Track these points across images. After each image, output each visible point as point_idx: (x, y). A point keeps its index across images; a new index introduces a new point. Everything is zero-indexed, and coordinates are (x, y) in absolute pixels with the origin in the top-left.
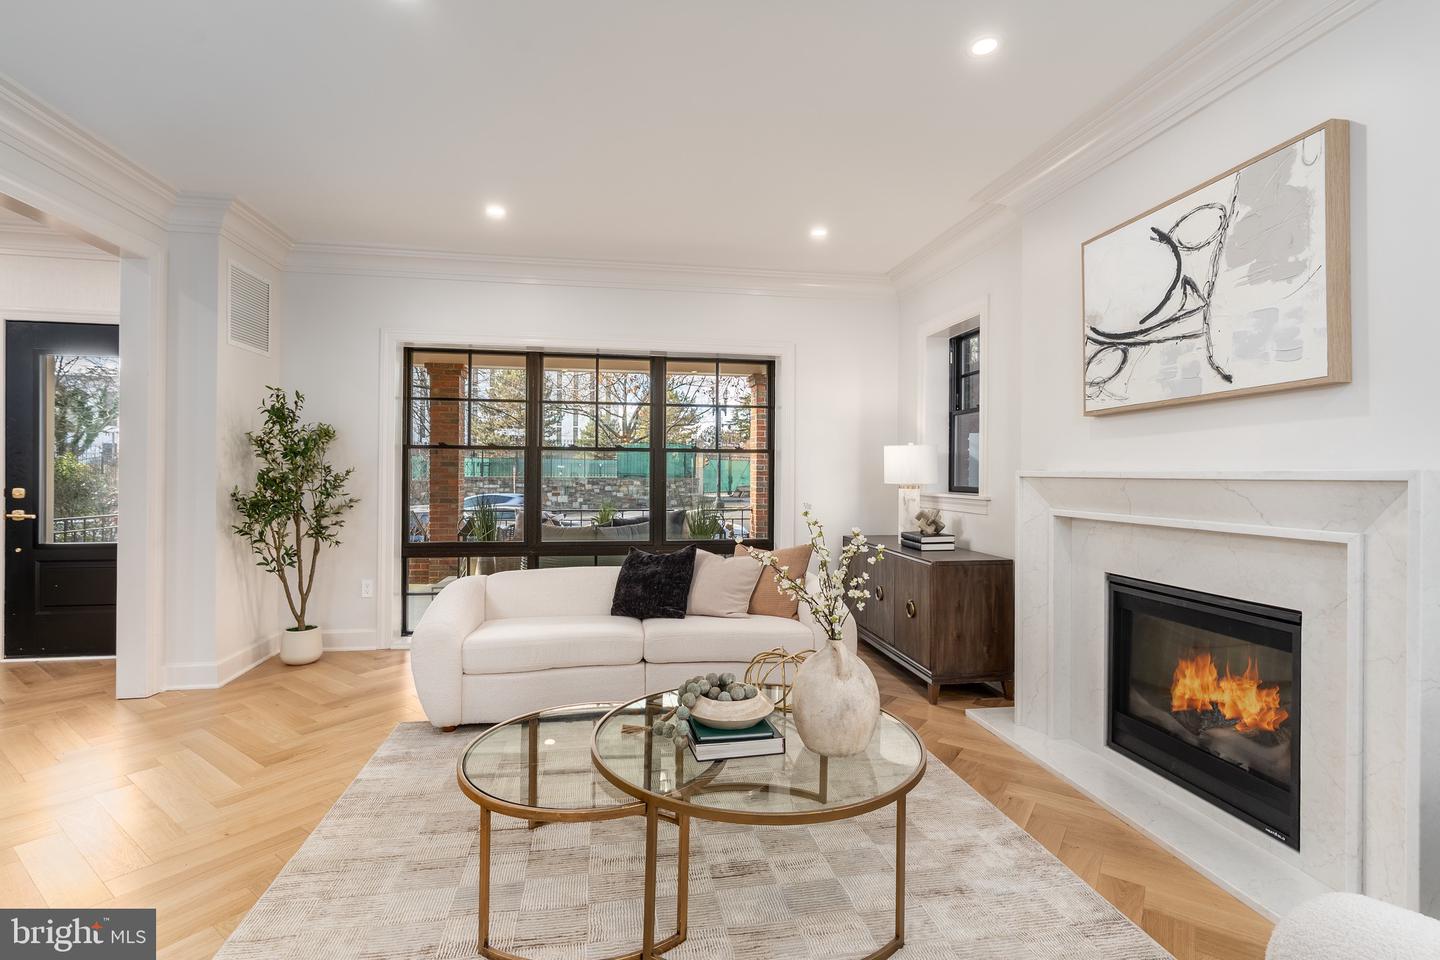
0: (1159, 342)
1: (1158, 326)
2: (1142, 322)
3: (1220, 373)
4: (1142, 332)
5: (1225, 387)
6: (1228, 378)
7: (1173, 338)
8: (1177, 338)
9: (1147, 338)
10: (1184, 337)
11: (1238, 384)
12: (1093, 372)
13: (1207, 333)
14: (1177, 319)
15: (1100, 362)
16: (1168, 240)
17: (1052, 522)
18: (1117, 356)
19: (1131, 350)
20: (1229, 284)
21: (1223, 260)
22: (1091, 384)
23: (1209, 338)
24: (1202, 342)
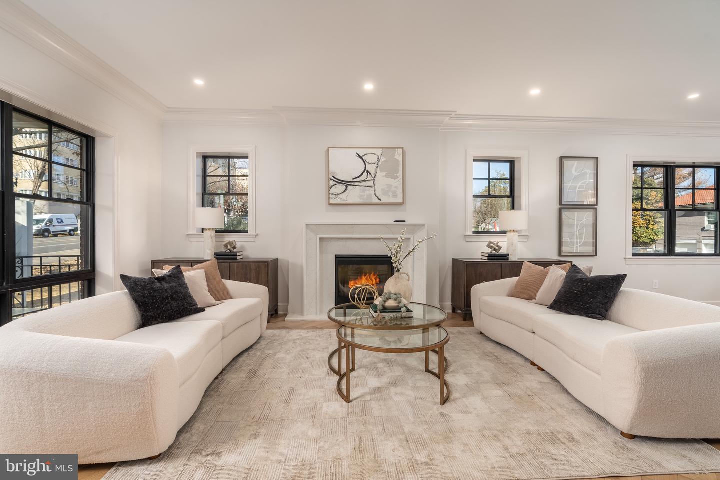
0: (359, 186)
1: (359, 182)
2: (354, 179)
3: (378, 198)
4: (354, 182)
5: (379, 202)
6: (380, 200)
8: (365, 186)
9: (355, 184)
10: (367, 187)
11: (382, 202)
12: (333, 191)
13: (375, 187)
14: (366, 181)
15: (336, 188)
16: (362, 159)
17: (319, 240)
18: (343, 188)
19: (349, 187)
20: (381, 176)
21: (378, 169)
22: (332, 194)
23: (375, 189)
24: (373, 189)
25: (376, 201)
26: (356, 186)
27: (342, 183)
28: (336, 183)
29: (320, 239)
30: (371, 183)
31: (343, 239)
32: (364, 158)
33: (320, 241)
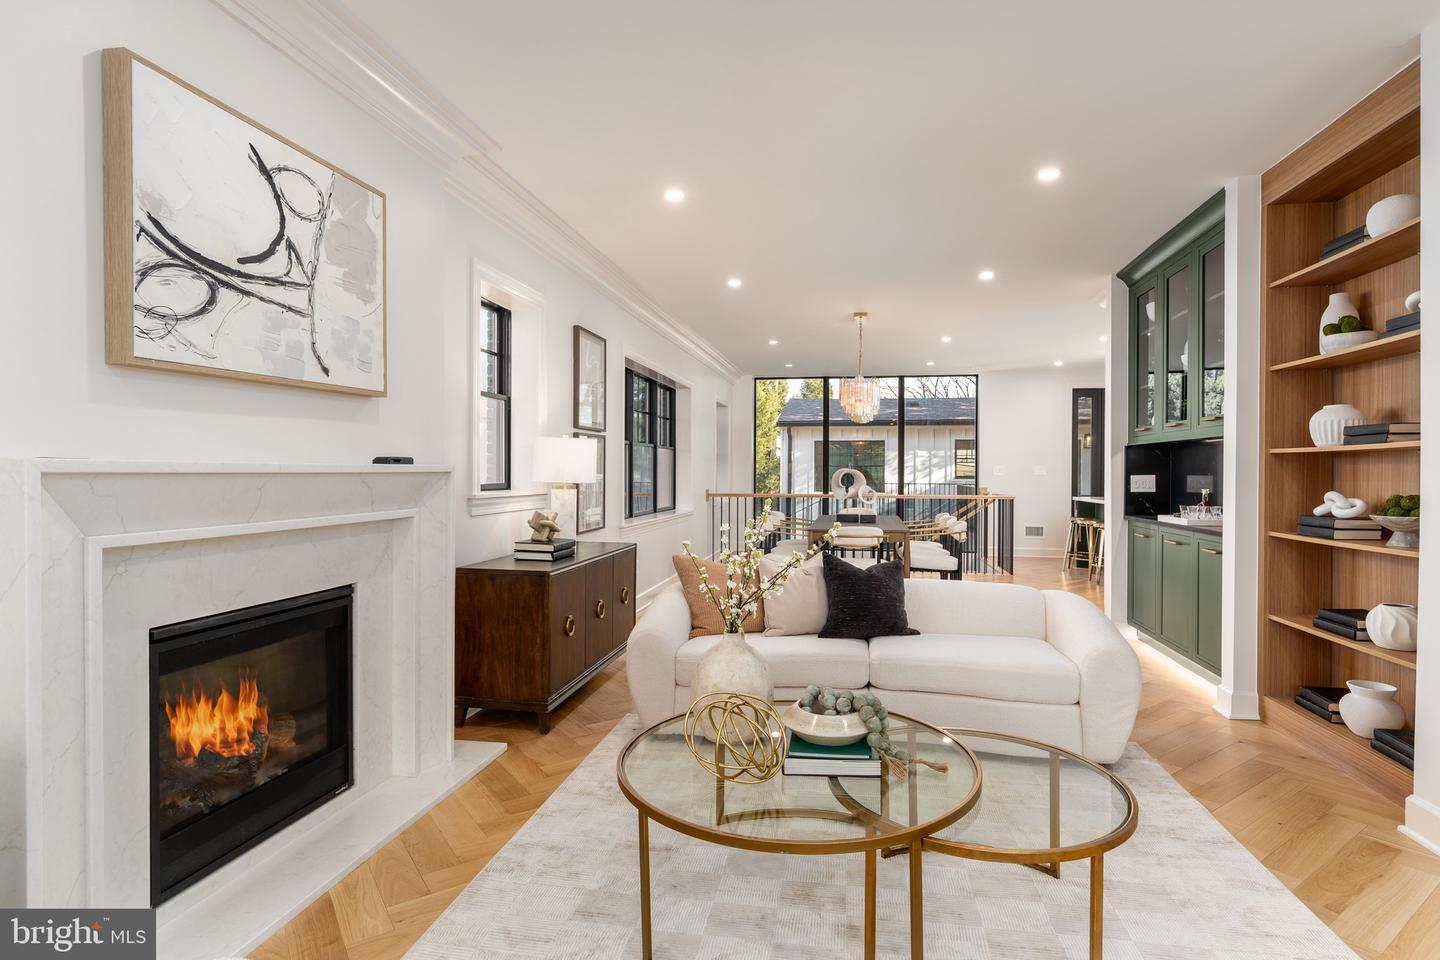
0: (262, 299)
1: (264, 279)
2: (242, 261)
3: (320, 363)
4: (240, 274)
5: (321, 378)
6: (326, 371)
7: (279, 304)
8: (283, 306)
9: (247, 287)
10: (290, 309)
11: (333, 380)
12: (151, 292)
13: (312, 316)
14: (283, 283)
15: (167, 282)
16: (270, 179)
17: (95, 560)
18: (199, 290)
19: (223, 292)
20: (329, 275)
21: (322, 247)
22: (149, 312)
23: (313, 324)
24: (305, 322)
25: (313, 374)
26: (248, 294)
27: (192, 267)
28: (164, 257)
29: (107, 552)
30: (297, 298)
31: (185, 543)
32: (278, 178)
33: (106, 564)
